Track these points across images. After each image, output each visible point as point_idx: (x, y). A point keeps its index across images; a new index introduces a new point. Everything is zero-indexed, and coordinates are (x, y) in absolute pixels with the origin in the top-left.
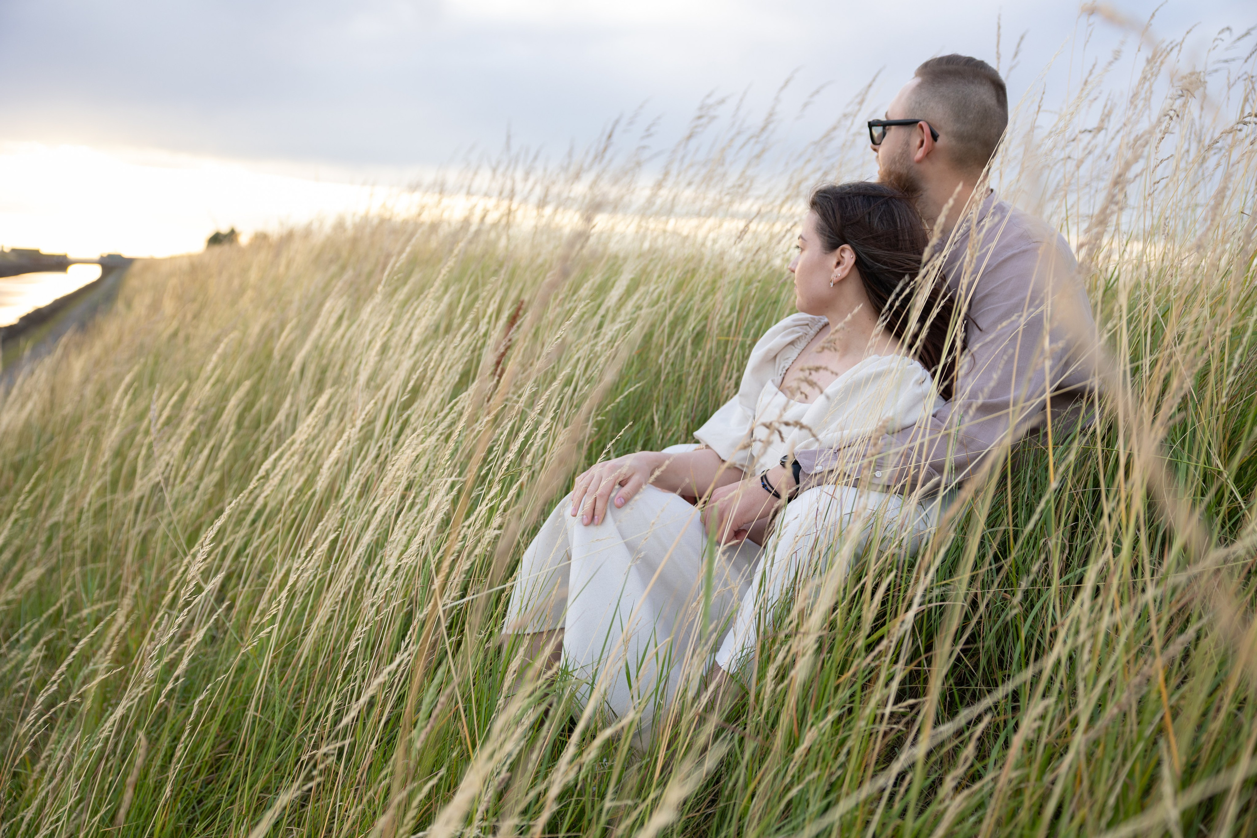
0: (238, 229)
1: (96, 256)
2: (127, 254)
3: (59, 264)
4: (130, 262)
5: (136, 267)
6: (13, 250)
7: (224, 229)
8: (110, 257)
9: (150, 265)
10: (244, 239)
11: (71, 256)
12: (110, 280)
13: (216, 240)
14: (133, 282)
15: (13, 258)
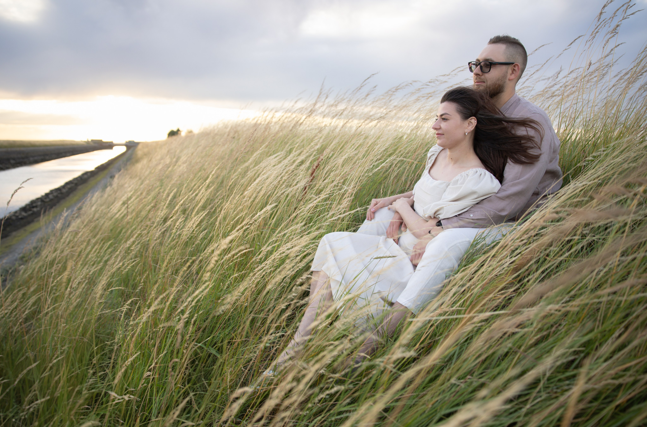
0: (180, 129)
1: (124, 142)
2: (136, 141)
3: (109, 146)
4: (138, 144)
5: (140, 147)
6: (92, 141)
7: (175, 130)
8: (130, 142)
9: (146, 145)
10: (183, 134)
11: (115, 142)
12: (130, 152)
13: (172, 134)
14: (139, 152)
15: (92, 144)
